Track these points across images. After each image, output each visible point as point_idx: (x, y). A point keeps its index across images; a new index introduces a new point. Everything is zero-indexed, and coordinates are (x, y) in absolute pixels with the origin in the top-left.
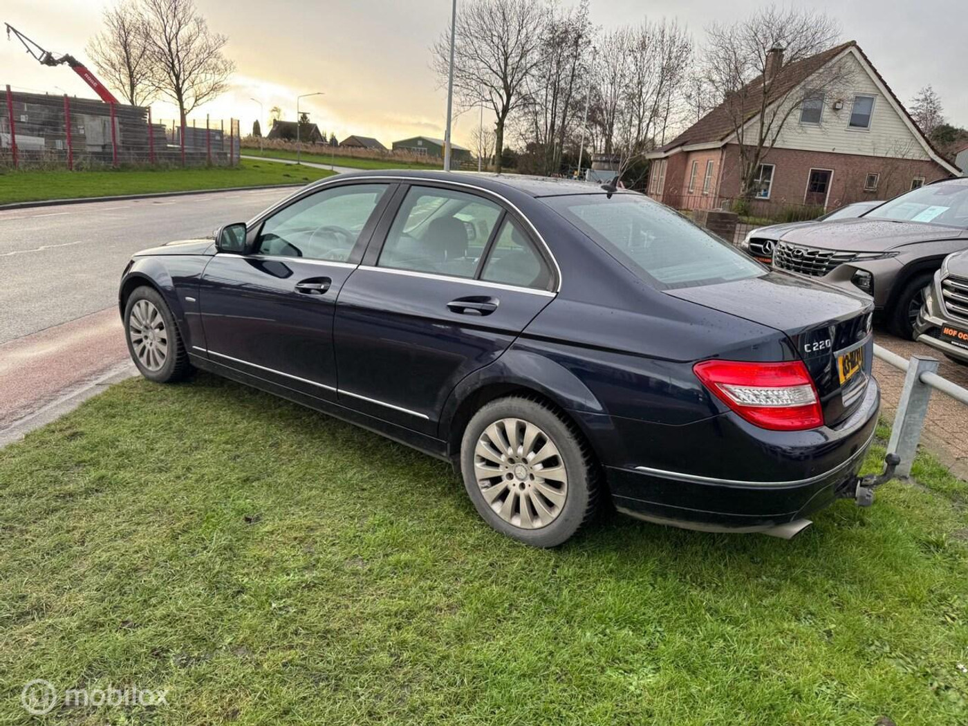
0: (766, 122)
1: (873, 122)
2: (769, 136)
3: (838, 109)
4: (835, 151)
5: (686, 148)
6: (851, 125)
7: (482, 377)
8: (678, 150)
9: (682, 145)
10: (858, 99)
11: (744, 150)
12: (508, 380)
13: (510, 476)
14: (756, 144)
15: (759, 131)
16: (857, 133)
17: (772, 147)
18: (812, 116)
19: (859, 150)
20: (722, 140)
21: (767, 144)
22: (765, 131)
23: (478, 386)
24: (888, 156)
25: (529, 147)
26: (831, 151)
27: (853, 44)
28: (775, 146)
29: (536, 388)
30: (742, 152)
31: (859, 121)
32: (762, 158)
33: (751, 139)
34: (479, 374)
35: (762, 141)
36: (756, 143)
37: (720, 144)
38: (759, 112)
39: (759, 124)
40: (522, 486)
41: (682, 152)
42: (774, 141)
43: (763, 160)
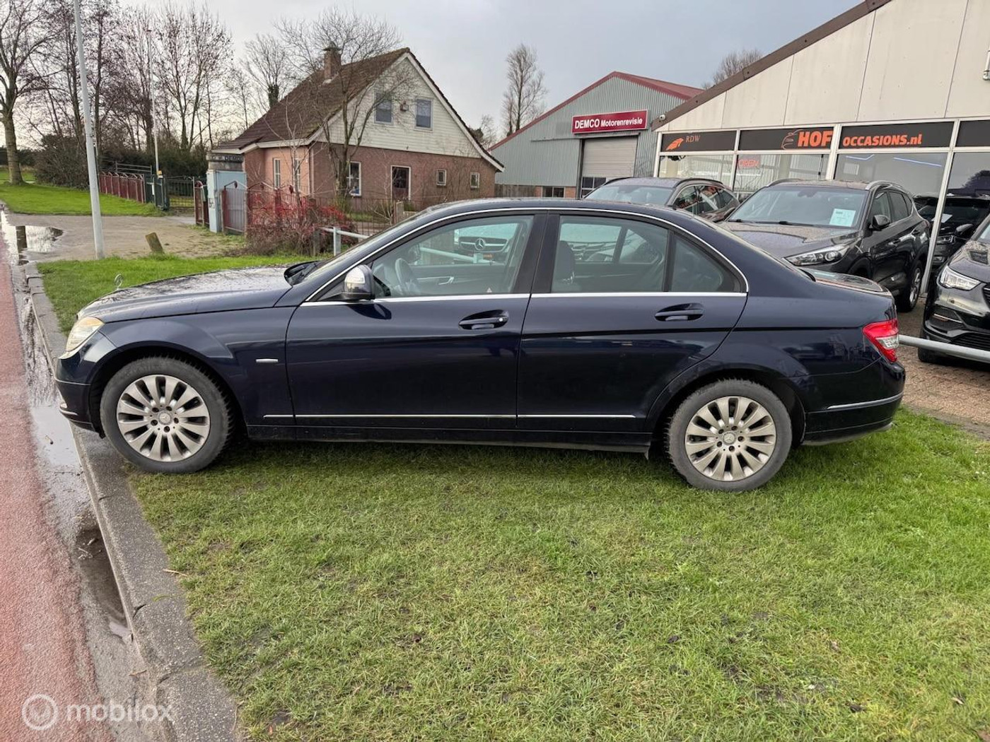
0: (350, 121)
1: (434, 122)
2: (354, 133)
3: (405, 111)
4: (409, 150)
5: (262, 145)
6: (418, 125)
7: (700, 369)
8: (253, 146)
9: (257, 141)
10: (420, 102)
11: (332, 148)
12: (726, 368)
13: (719, 444)
14: (343, 143)
15: (344, 129)
16: (422, 134)
17: (358, 146)
18: (384, 116)
19: (428, 148)
20: (308, 137)
21: (353, 141)
22: (349, 129)
23: (695, 378)
24: (455, 154)
25: (47, 139)
26: (406, 149)
27: (407, 50)
28: (361, 144)
29: (754, 368)
30: (331, 150)
31: (423, 122)
32: (351, 156)
33: (337, 136)
34: (697, 368)
35: (348, 139)
36: (343, 141)
37: (308, 142)
38: (340, 108)
39: (343, 123)
40: (732, 449)
41: (258, 149)
42: (360, 139)
43: (354, 158)
